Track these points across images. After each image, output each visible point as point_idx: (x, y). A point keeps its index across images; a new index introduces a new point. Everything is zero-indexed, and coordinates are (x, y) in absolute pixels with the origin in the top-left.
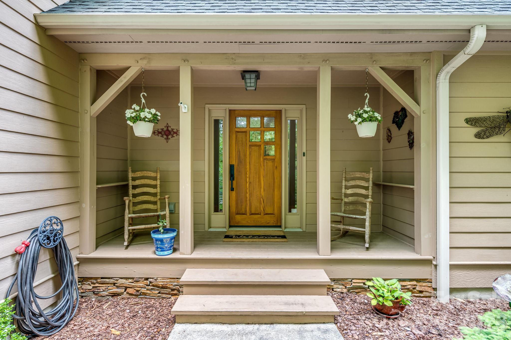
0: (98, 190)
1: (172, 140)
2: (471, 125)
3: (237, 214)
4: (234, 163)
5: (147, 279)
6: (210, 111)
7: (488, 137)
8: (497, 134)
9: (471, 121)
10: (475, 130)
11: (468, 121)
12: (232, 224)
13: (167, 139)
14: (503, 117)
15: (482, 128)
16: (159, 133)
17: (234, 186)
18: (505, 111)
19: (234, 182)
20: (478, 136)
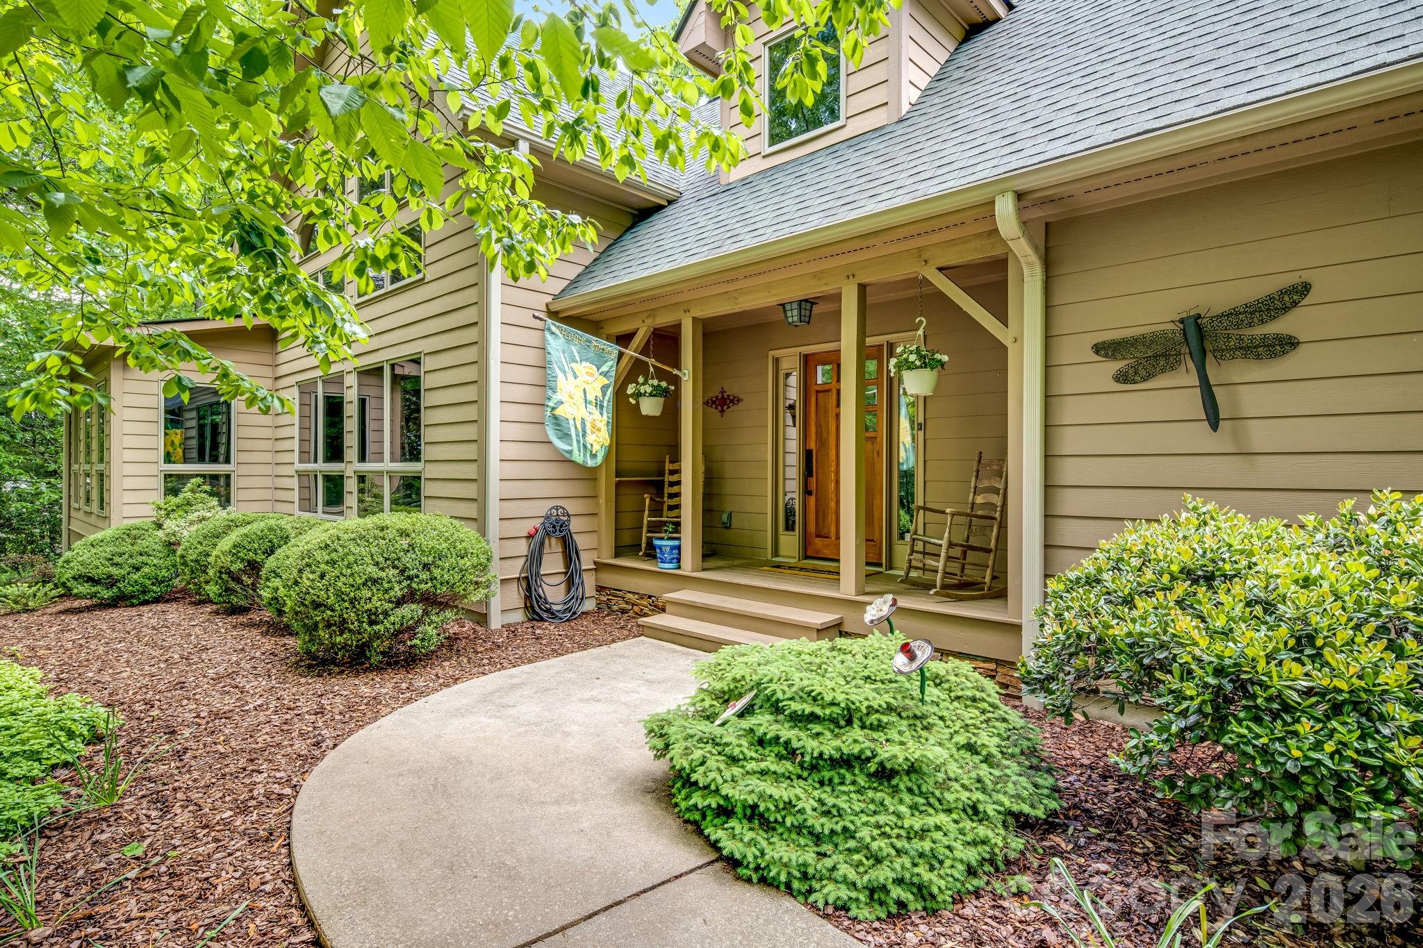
0: (618, 484)
1: (729, 413)
2: (1106, 355)
3: (817, 536)
4: (812, 445)
5: (650, 597)
6: (777, 361)
7: (1144, 380)
8: (1163, 371)
9: (1105, 349)
10: (1116, 366)
11: (1098, 349)
12: (809, 554)
13: (722, 411)
14: (1173, 332)
15: (1126, 362)
16: (714, 402)
17: (813, 487)
18: (1177, 318)
19: (813, 480)
20: (1121, 377)
